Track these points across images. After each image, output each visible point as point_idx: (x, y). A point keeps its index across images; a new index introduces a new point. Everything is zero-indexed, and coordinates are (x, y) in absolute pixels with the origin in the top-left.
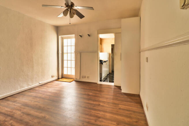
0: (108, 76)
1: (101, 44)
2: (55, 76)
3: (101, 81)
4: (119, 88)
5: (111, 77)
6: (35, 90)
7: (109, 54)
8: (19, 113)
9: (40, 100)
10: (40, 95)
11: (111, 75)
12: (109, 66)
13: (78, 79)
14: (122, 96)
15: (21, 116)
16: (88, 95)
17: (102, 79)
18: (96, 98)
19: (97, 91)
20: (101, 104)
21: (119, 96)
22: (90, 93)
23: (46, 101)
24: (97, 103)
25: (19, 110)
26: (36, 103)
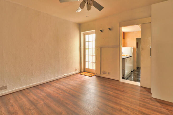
0: (133, 73)
1: (124, 38)
2: (78, 70)
3: (123, 78)
4: (148, 90)
5: (136, 75)
6: (60, 81)
7: (134, 49)
8: (42, 103)
9: (61, 92)
10: (62, 87)
11: (136, 73)
12: (133, 62)
13: (99, 74)
14: (153, 104)
15: (43, 107)
16: (109, 94)
17: (125, 76)
18: (118, 99)
19: (119, 90)
20: (124, 110)
21: (149, 102)
22: (110, 92)
23: (67, 94)
24: (118, 107)
25: (43, 100)
26: (58, 95)
